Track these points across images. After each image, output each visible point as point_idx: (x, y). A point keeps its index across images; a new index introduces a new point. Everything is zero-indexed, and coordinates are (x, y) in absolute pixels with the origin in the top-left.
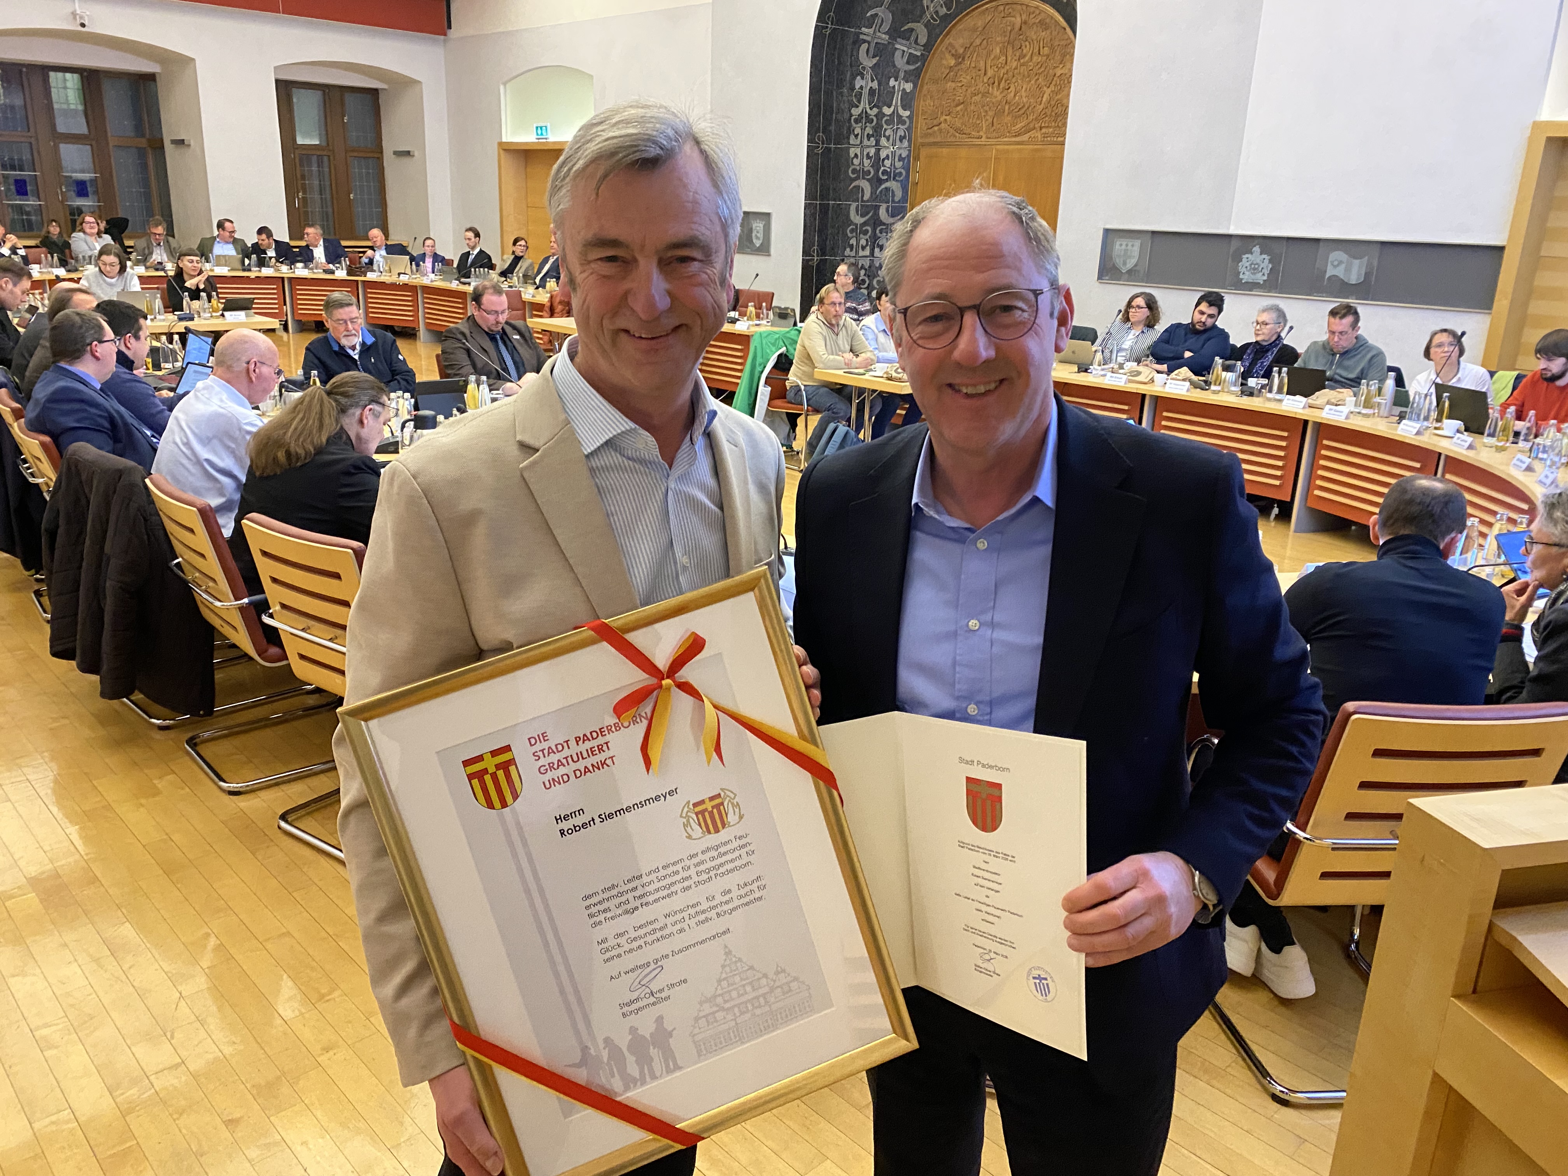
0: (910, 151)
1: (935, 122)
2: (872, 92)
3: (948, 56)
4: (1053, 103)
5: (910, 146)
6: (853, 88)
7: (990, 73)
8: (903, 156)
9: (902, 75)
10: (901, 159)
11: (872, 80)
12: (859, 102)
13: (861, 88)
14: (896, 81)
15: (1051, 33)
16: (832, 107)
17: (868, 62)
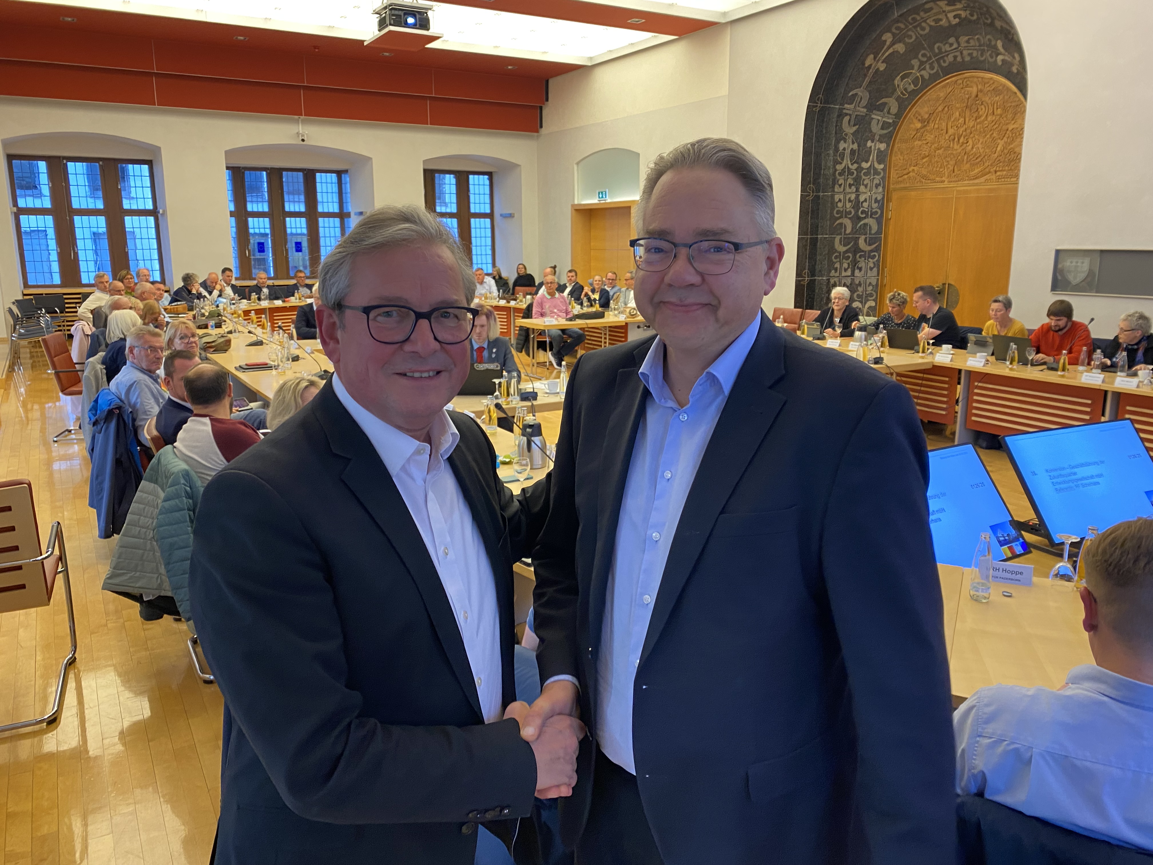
0: (884, 195)
1: (905, 172)
2: (853, 152)
3: (915, 121)
4: (1006, 151)
5: (884, 191)
6: (837, 149)
7: (951, 131)
8: (879, 198)
9: (877, 137)
10: (876, 201)
11: (853, 143)
12: (843, 159)
13: (844, 149)
14: (872, 142)
15: (1004, 97)
16: (820, 165)
17: (849, 130)
